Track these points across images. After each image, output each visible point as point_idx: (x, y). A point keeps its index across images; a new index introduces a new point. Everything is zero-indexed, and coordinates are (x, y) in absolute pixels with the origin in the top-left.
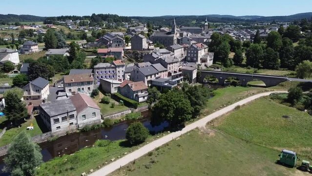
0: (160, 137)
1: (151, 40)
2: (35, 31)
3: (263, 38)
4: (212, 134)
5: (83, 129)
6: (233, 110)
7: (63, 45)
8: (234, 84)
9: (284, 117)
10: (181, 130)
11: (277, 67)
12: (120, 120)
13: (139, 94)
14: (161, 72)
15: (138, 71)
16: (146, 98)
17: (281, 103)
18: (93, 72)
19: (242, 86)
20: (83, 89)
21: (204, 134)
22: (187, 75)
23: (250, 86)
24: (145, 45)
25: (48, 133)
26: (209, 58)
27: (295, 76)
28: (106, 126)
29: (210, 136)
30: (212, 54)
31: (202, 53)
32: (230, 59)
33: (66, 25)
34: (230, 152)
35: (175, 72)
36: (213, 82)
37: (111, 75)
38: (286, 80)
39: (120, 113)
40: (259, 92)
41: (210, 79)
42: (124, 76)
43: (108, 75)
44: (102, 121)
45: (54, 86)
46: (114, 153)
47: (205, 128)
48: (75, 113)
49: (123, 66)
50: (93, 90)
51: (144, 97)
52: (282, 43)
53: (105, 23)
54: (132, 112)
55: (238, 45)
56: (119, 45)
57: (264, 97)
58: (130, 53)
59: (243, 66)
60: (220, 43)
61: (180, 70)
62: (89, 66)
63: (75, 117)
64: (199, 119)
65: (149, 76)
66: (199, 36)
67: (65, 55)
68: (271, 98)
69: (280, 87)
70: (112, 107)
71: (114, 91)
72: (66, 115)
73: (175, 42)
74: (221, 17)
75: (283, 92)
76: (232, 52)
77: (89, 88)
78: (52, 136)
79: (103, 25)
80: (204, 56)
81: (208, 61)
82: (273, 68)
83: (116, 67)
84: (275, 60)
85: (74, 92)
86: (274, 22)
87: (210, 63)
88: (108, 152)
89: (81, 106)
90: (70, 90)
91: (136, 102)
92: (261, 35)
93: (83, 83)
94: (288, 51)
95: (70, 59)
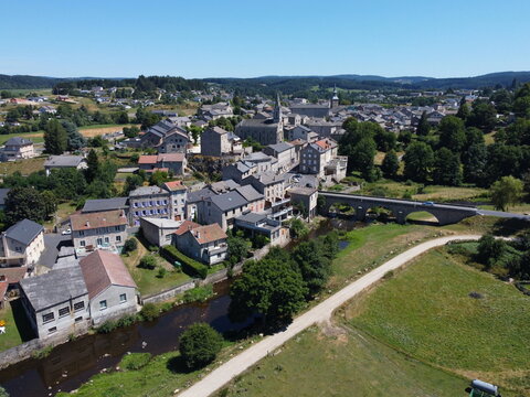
0: (245, 348)
1: (237, 135)
2: (35, 108)
3: (433, 124)
4: (342, 338)
5: (102, 327)
6: (380, 281)
7: (80, 144)
8: (383, 219)
9: (472, 295)
10: (284, 330)
11: (458, 181)
12: (173, 304)
13: (211, 248)
14: (252, 202)
15: (209, 204)
16: (223, 256)
17: (467, 263)
18: (128, 203)
19: (396, 221)
20: (107, 239)
21: (327, 339)
22: (298, 203)
23: (411, 222)
24: (225, 146)
25: (33, 342)
26: (339, 167)
27: (489, 200)
28: (146, 319)
29: (337, 343)
30: (344, 159)
31: (327, 158)
32: (376, 166)
33: (92, 96)
34: (375, 383)
35: (278, 200)
36: (347, 213)
37: (162, 208)
38: (474, 214)
39: (174, 290)
40: (427, 239)
41: (342, 207)
42: (185, 209)
43: (155, 209)
44: (139, 308)
45: (55, 232)
46: (155, 388)
47: (329, 324)
48: (85, 299)
49: (183, 192)
50: (127, 242)
51: (219, 255)
52: (465, 137)
53: (160, 93)
54: (197, 286)
55: (390, 139)
56: (178, 146)
57: (437, 250)
58: (198, 160)
59: (398, 179)
60: (359, 138)
61: (286, 197)
62: (121, 190)
63: (86, 305)
64: (318, 302)
65: (229, 210)
66: (323, 122)
67: (79, 167)
68: (449, 252)
69: (465, 227)
70: (160, 276)
71: (165, 242)
72: (67, 304)
73: (280, 136)
74: (362, 80)
75: (470, 237)
76: (380, 150)
77: (118, 238)
78: (39, 347)
79: (158, 96)
80: (331, 162)
81: (338, 172)
82: (450, 184)
83: (170, 193)
84: (454, 169)
85: (91, 246)
86: (450, 91)
87: (341, 174)
88: (145, 384)
89: (99, 282)
90: (83, 243)
91: (204, 267)
92: (428, 120)
93: (106, 230)
94: (475, 152)
95: (89, 175)
